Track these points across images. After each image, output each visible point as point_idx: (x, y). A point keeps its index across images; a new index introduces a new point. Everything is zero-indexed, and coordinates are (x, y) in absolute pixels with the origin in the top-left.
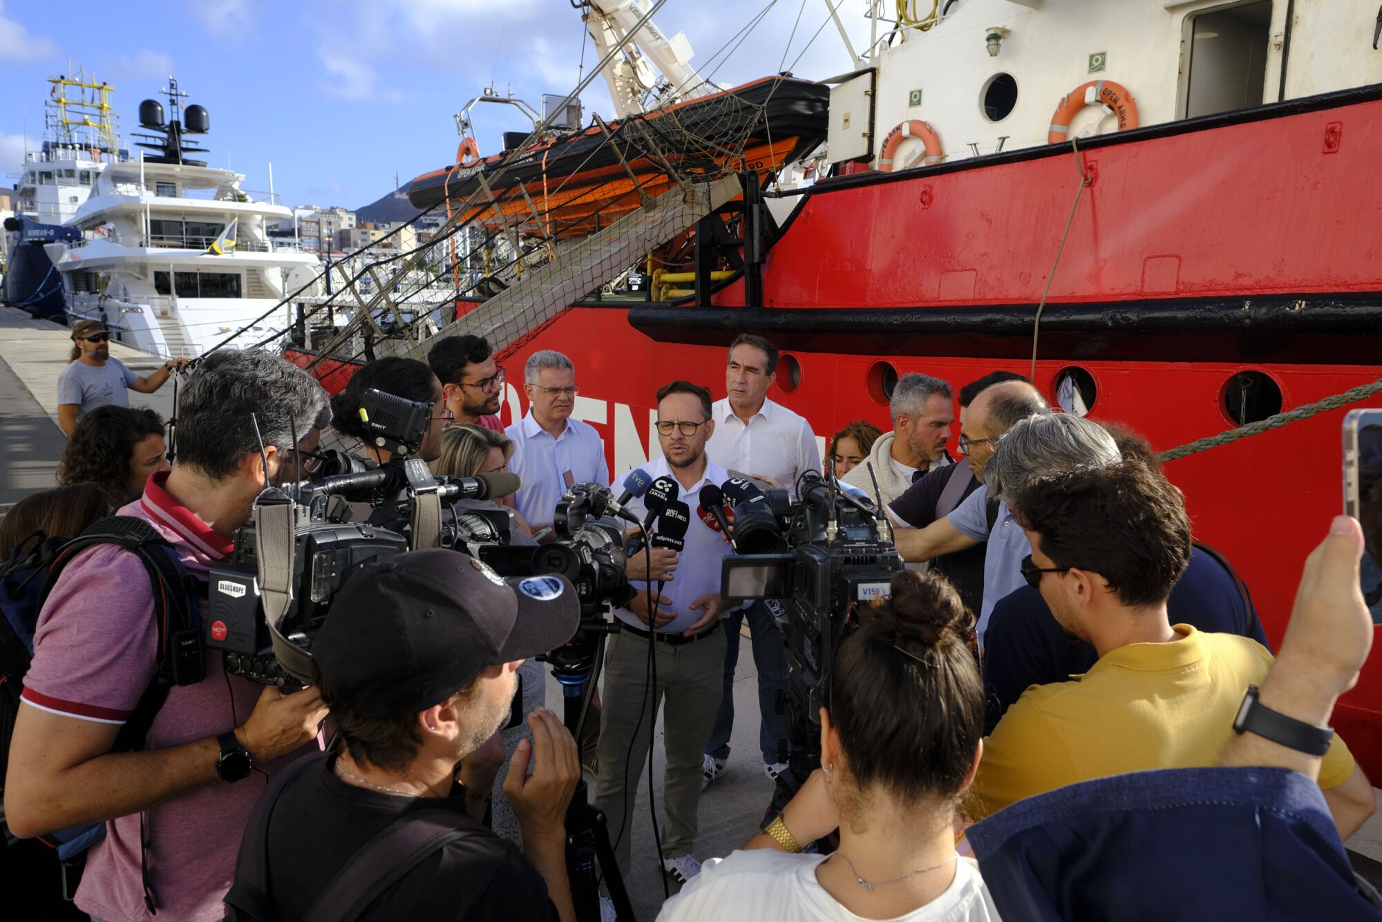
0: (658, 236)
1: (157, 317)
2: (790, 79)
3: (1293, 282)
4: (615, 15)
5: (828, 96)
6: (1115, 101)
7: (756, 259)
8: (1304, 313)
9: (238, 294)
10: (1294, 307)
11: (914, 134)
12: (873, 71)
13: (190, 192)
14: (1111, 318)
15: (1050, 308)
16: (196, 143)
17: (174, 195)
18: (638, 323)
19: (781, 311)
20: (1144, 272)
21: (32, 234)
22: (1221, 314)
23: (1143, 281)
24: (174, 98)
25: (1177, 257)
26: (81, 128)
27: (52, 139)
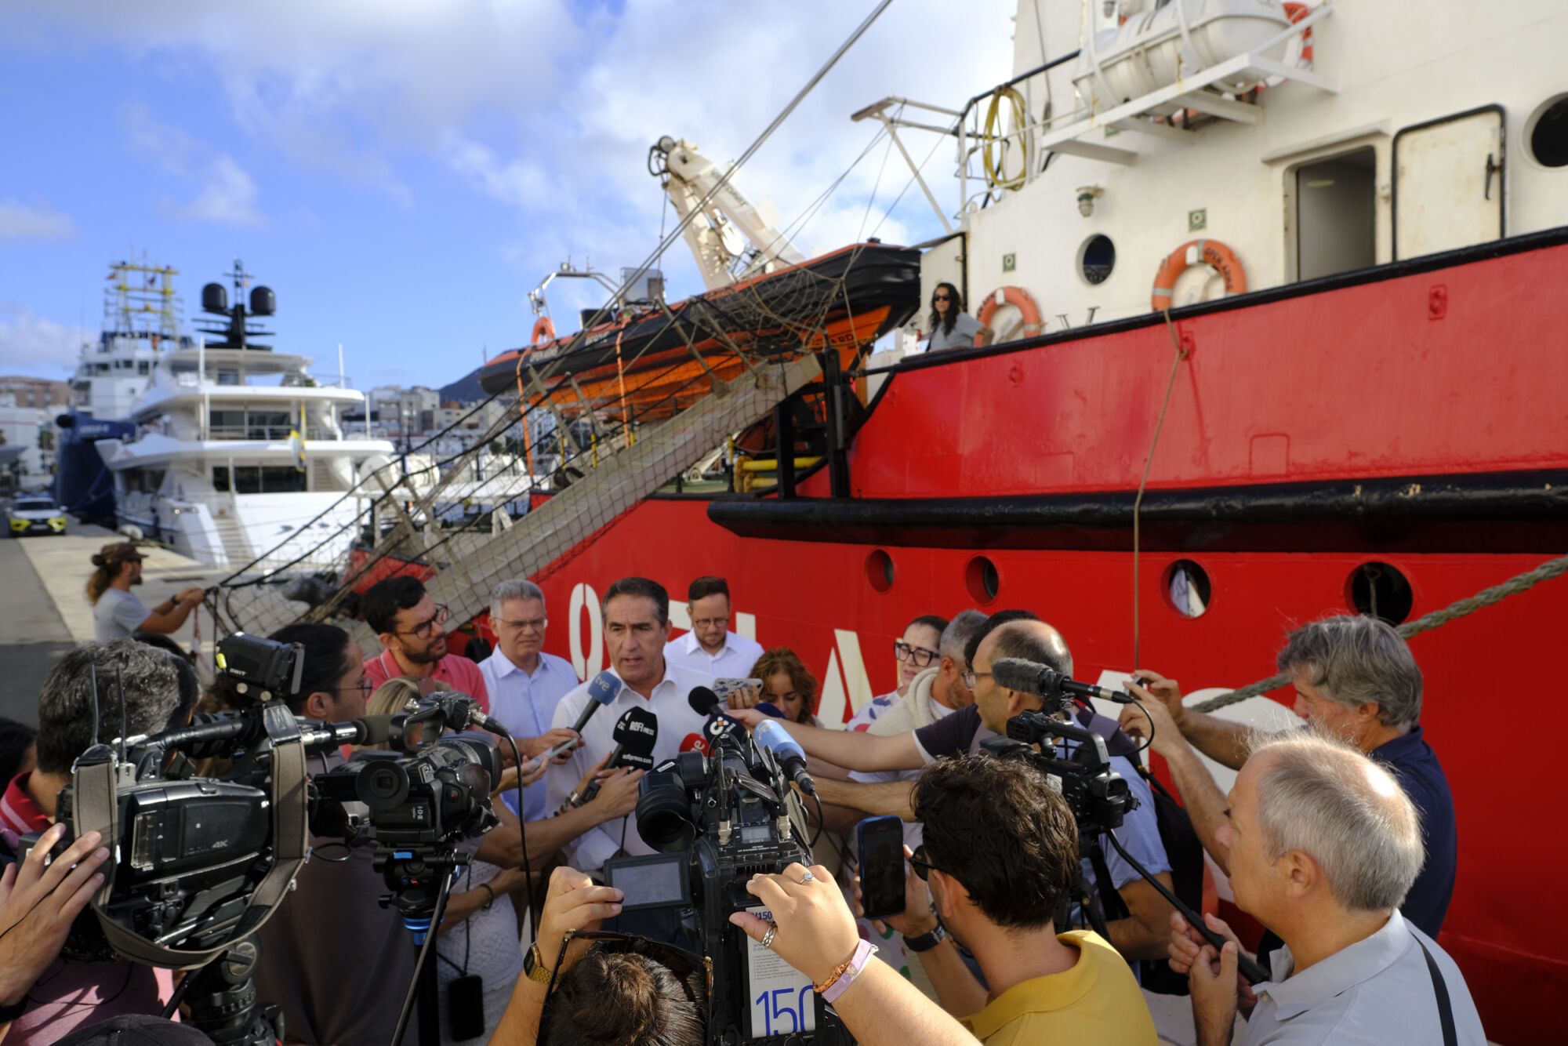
0: (728, 426)
1: (214, 517)
2: (877, 245)
3: (1411, 462)
4: (696, 182)
5: (918, 260)
6: (1219, 261)
7: (840, 445)
8: (1420, 498)
9: (303, 488)
10: (1407, 493)
11: (1009, 301)
12: (963, 236)
13: (255, 378)
14: (1215, 507)
15: (1151, 495)
16: (262, 326)
17: (236, 382)
18: (718, 517)
19: (870, 501)
20: (1251, 453)
21: (85, 430)
22: (1331, 501)
23: (1250, 463)
24: (239, 280)
25: (1285, 435)
26: (143, 315)
27: (111, 328)
